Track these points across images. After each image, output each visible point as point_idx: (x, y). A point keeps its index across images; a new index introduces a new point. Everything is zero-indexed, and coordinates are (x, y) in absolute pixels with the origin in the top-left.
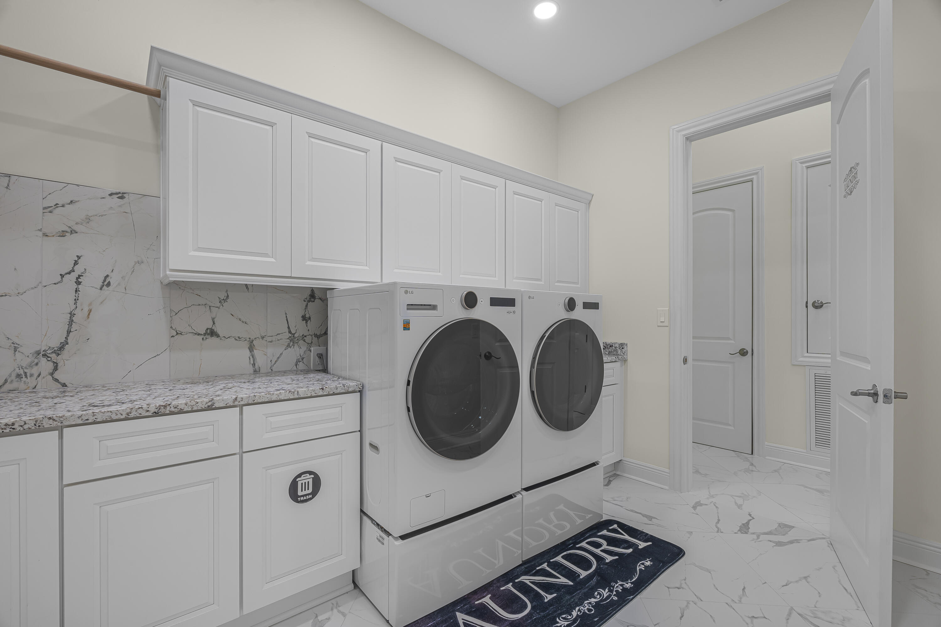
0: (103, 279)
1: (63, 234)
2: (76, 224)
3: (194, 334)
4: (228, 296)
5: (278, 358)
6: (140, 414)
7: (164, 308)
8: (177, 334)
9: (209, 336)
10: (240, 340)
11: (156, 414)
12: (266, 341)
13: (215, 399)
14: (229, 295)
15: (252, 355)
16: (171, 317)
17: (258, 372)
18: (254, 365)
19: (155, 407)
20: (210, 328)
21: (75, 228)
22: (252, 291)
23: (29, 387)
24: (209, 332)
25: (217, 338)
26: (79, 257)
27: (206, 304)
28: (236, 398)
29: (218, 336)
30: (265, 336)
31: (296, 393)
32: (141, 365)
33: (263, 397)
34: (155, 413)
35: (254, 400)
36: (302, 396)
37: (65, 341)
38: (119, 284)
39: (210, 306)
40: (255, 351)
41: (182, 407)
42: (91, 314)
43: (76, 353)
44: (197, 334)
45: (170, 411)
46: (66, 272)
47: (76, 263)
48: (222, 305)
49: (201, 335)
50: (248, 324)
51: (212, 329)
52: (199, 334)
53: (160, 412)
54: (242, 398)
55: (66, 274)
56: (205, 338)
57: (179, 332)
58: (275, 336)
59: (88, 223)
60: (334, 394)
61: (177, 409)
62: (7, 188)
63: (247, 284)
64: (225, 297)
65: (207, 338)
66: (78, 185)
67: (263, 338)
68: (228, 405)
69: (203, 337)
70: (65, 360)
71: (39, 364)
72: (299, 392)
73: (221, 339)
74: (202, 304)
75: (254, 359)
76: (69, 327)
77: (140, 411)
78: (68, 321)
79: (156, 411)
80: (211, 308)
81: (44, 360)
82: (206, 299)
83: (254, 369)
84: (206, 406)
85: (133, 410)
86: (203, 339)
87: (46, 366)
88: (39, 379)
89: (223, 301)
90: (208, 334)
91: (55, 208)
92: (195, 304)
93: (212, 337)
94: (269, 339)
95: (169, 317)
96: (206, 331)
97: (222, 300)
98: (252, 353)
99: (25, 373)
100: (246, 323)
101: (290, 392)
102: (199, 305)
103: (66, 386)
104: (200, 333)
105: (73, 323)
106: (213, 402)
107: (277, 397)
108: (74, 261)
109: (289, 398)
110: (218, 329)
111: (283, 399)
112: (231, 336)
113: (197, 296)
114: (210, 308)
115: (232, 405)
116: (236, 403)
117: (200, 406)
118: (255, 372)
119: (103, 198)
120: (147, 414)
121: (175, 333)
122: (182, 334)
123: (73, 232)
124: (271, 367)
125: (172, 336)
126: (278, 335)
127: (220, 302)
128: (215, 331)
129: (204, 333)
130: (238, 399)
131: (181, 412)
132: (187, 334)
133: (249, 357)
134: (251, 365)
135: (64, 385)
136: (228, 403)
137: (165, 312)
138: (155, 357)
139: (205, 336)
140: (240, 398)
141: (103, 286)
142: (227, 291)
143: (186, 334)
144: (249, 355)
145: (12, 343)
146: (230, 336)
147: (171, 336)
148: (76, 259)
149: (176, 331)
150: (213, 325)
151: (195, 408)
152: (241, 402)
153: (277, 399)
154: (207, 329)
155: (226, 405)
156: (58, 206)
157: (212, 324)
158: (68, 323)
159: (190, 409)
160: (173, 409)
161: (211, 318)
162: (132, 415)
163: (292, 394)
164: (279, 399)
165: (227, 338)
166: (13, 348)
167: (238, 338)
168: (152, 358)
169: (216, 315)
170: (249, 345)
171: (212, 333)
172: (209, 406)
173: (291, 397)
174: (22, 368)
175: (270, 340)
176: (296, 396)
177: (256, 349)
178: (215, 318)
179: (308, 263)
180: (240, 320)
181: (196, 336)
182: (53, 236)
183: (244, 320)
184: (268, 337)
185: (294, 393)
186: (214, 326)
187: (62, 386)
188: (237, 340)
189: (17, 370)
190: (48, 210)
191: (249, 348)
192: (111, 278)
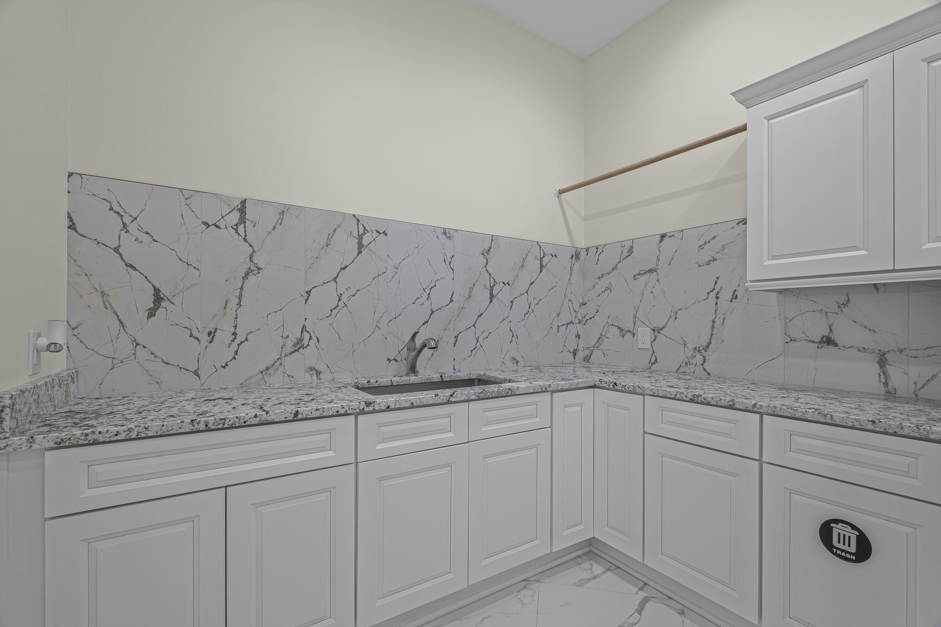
0: (733, 293)
1: (708, 263)
2: (716, 253)
3: (809, 342)
4: (849, 300)
5: (928, 380)
6: (682, 398)
7: (779, 315)
8: (791, 340)
9: (825, 344)
10: (865, 352)
11: (692, 401)
12: (907, 355)
13: (735, 400)
14: (850, 298)
15: (883, 371)
16: (785, 324)
17: (892, 394)
18: (886, 384)
19: (691, 395)
20: (827, 335)
21: (716, 257)
22: (884, 292)
23: (691, 372)
24: (825, 340)
25: (835, 347)
26: (718, 278)
27: (822, 310)
28: (755, 404)
29: (836, 345)
30: (905, 348)
31: (829, 416)
32: (759, 366)
33: (784, 411)
34: (691, 399)
35: (775, 412)
36: (838, 423)
37: (710, 341)
38: (743, 296)
39: (826, 312)
40: (887, 366)
41: (710, 400)
42: (725, 321)
43: (715, 351)
44: (811, 341)
45: (701, 401)
46: (710, 290)
47: (716, 283)
48: (841, 310)
49: (816, 342)
50: (877, 333)
51: (828, 337)
52: (813, 342)
53: (694, 400)
54: (761, 406)
55: (711, 292)
56: (820, 347)
57: (793, 339)
58: (924, 349)
59: (723, 250)
60: (895, 434)
61: (705, 401)
62: (681, 239)
63: (875, 284)
64: (846, 301)
65: (823, 346)
66: (717, 224)
67: (901, 352)
68: (747, 409)
69: (819, 345)
70: (709, 356)
71: (696, 357)
72: (833, 417)
73: (839, 349)
74: (817, 311)
75: (886, 377)
76: (712, 331)
77: (682, 395)
78: (711, 326)
79: (692, 398)
80: (828, 314)
81: (698, 354)
82: (822, 305)
83: (887, 390)
84: (728, 404)
85: (678, 393)
86: (818, 347)
87: (699, 359)
88: (696, 367)
89: (842, 306)
90: (824, 343)
91: (704, 245)
92: (809, 310)
93: (828, 346)
94: (914, 353)
95: (784, 323)
96: (821, 338)
97: (841, 304)
98: (883, 369)
99: (689, 362)
100: (874, 331)
101: (819, 413)
102: (814, 311)
103: (710, 375)
104: (815, 341)
105: (714, 328)
106: (734, 402)
107: (802, 415)
108: (715, 282)
109: (818, 420)
110: (836, 336)
111: (809, 419)
112: (853, 346)
113: (812, 302)
114: (826, 314)
115: (751, 410)
116: (755, 409)
117: (723, 403)
118: (887, 393)
119: (733, 228)
120: (686, 399)
121: (789, 340)
122: (797, 340)
123: (715, 259)
124: (915, 391)
125: (787, 343)
126: (927, 350)
127: (838, 307)
128: (832, 339)
129: (819, 341)
130: (758, 406)
131: (709, 404)
132: (802, 341)
133: (879, 374)
134: (882, 384)
135: (709, 374)
136: (747, 407)
137: (780, 319)
138: (771, 360)
139: (820, 344)
140: (759, 405)
141: (733, 298)
142: (847, 294)
143: (800, 341)
144: (880, 371)
145: (684, 341)
146: (851, 346)
147: (785, 342)
148: (716, 280)
149: (790, 338)
150: (829, 333)
151: (719, 404)
152: (760, 409)
153: (802, 417)
154: (823, 337)
155: (746, 408)
156: (706, 243)
157: (829, 331)
158: (711, 328)
159: (715, 404)
160: (703, 400)
161: (827, 325)
162: (678, 397)
163: (822, 416)
164: (804, 418)
165: (848, 348)
166: (684, 344)
167: (862, 349)
168: (769, 361)
169: (834, 322)
170: (879, 359)
171: (829, 341)
172: (730, 405)
173: (821, 420)
174: (688, 359)
175: (914, 355)
176: (829, 421)
177: (889, 365)
178: (832, 325)
179: (928, 246)
180: (866, 328)
181: (811, 344)
182: (703, 265)
183: (872, 328)
184: (910, 350)
185: (826, 416)
186: (831, 334)
187: (707, 375)
188: (861, 351)
189: (686, 359)
190: (701, 247)
191: (878, 362)
192: (738, 291)
